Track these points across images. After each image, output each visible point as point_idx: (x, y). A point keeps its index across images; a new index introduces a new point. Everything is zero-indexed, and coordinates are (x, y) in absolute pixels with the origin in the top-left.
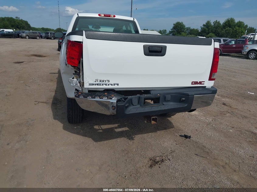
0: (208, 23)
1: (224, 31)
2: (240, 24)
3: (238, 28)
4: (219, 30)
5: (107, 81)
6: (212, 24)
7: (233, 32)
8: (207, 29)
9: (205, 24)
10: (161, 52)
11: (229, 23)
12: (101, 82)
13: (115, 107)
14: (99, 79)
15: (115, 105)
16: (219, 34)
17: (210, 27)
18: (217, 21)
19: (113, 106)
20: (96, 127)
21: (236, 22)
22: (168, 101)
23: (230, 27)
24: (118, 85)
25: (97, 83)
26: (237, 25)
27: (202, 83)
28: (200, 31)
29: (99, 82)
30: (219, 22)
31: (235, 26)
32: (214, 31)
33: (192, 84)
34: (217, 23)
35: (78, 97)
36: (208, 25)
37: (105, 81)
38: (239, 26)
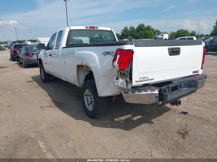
0: (126, 28)
1: (138, 34)
2: (149, 28)
3: (147, 31)
4: (135, 33)
5: (147, 78)
6: (129, 29)
7: (145, 34)
8: (126, 33)
9: (124, 29)
10: (177, 52)
11: (141, 28)
12: (143, 79)
13: (157, 97)
14: (142, 77)
15: (158, 95)
16: (135, 36)
17: (128, 32)
18: (132, 26)
19: (156, 97)
20: (116, 120)
21: (146, 27)
22: (182, 87)
23: (142, 31)
24: (153, 79)
25: (140, 80)
26: (147, 28)
27: (198, 72)
28: (120, 35)
29: (141, 80)
30: (133, 27)
31: (145, 29)
32: (131, 34)
33: (193, 73)
34: (132, 28)
35: (127, 93)
36: (125, 30)
37: (145, 78)
38: (148, 30)
